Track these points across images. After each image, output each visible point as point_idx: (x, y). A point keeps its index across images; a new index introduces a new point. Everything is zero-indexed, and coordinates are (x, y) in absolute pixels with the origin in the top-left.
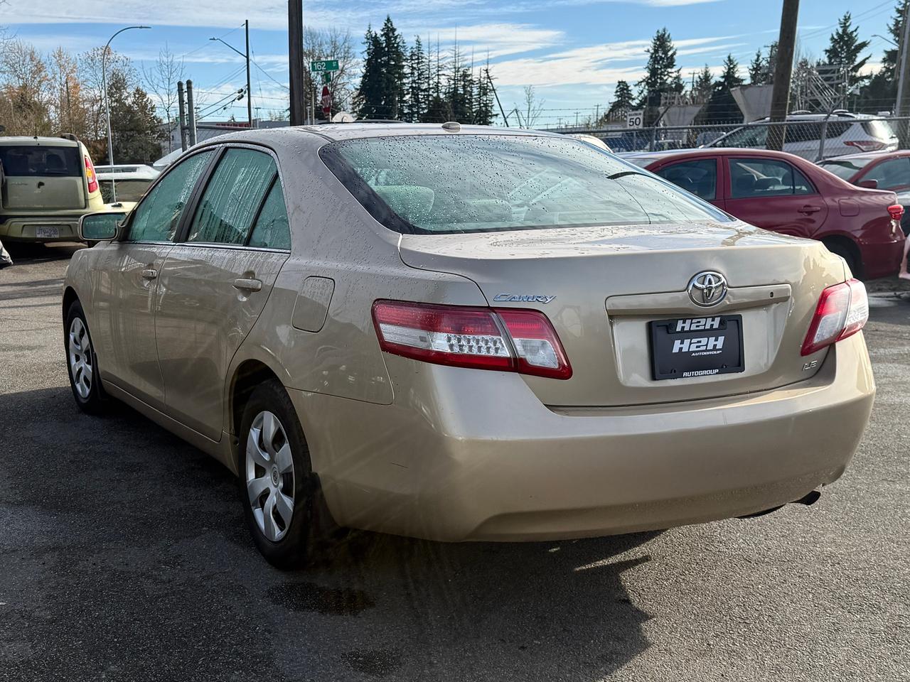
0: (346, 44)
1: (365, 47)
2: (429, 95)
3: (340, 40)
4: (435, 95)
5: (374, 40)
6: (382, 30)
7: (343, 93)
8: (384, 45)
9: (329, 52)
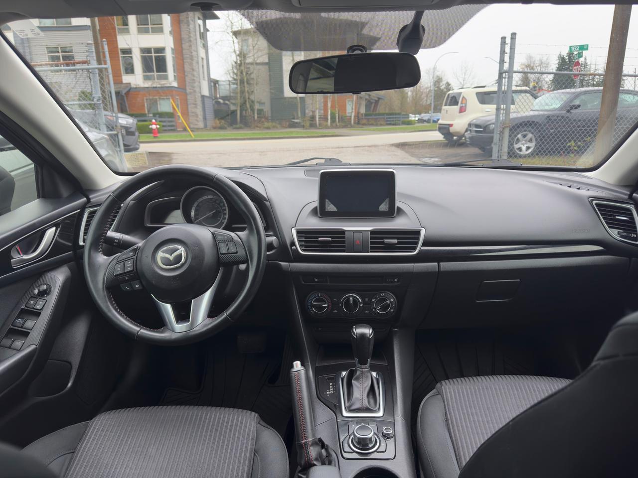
0: (548, 61)
1: (557, 62)
2: (588, 83)
3: (545, 59)
4: (592, 82)
5: (562, 59)
6: (567, 54)
7: (544, 82)
8: (567, 61)
9: (538, 65)
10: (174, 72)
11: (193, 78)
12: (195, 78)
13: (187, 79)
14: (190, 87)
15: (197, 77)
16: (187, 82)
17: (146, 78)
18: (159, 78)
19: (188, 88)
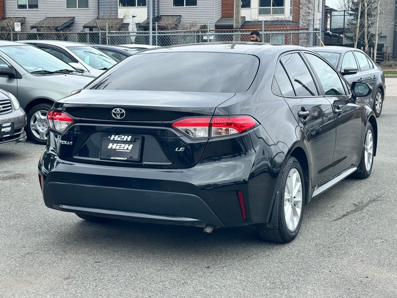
10: (291, 6)
11: (308, 11)
12: (310, 11)
13: (302, 12)
14: (304, 21)
15: (312, 10)
16: (301, 16)
17: (261, 12)
18: (275, 12)
19: (301, 22)
